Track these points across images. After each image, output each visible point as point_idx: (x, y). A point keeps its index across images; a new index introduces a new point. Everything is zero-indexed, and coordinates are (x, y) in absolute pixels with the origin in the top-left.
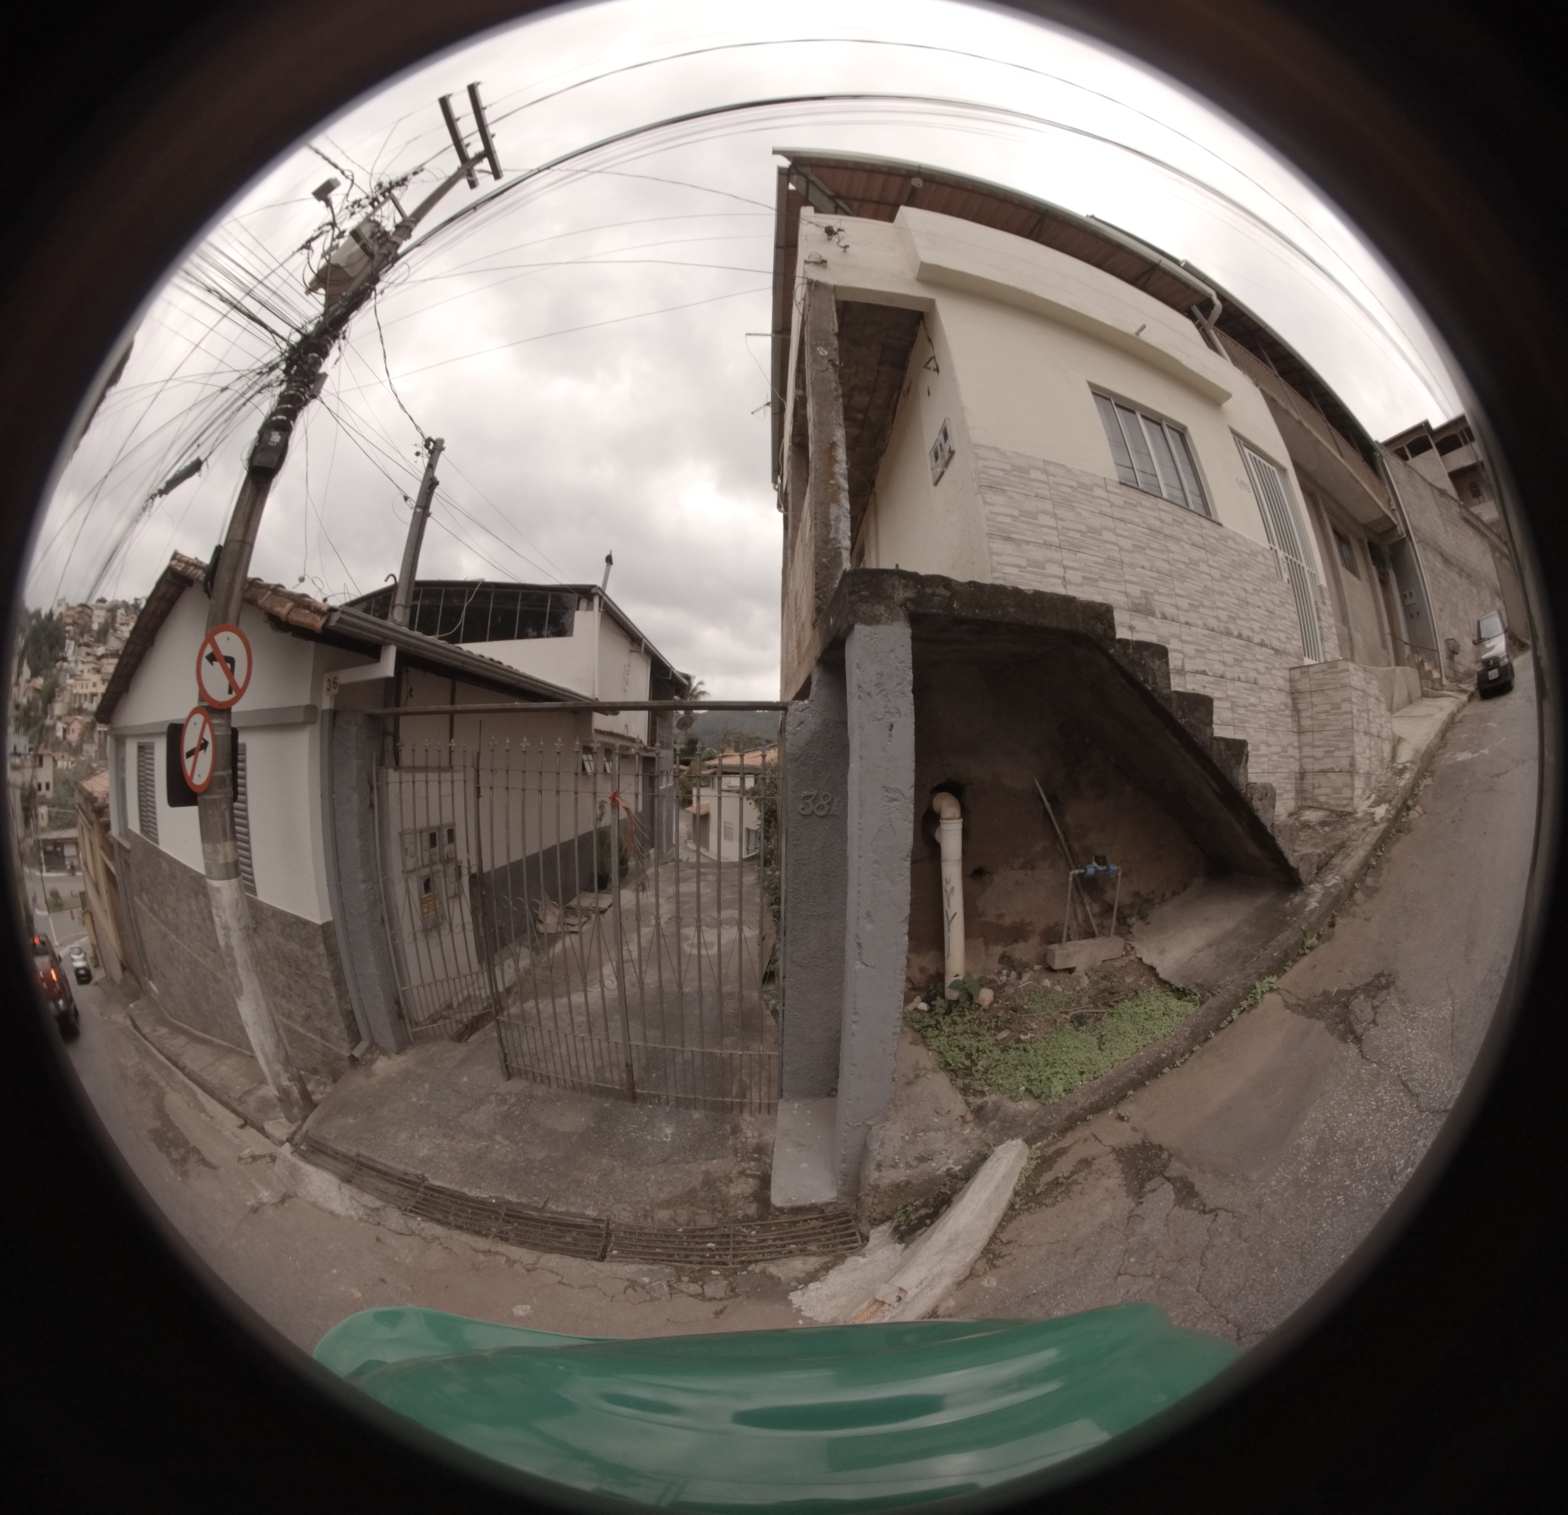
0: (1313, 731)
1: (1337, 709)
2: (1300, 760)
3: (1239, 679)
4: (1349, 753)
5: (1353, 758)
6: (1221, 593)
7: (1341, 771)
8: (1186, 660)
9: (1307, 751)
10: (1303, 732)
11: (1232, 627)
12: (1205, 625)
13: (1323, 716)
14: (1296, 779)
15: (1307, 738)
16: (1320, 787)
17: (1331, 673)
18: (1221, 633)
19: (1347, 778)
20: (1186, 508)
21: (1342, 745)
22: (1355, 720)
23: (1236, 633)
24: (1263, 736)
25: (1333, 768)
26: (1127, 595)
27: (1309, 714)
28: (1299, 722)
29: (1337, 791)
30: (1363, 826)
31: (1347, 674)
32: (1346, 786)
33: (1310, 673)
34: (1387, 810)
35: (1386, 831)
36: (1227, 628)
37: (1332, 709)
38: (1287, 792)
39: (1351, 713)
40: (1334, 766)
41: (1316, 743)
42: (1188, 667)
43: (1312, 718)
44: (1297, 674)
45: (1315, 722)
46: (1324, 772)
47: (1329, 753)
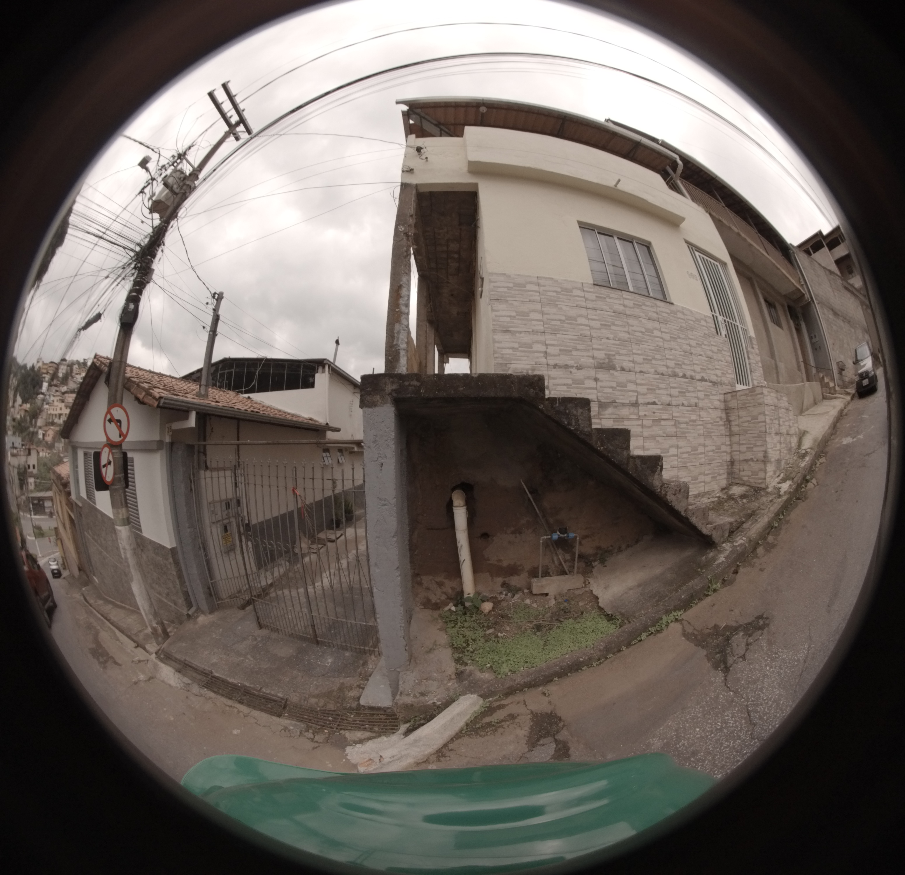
0: (739, 434)
1: (755, 419)
2: (731, 453)
3: (683, 405)
4: (763, 449)
5: (766, 452)
6: (671, 349)
7: (757, 461)
8: (639, 397)
9: (735, 447)
10: (733, 435)
11: (678, 371)
12: (656, 371)
14: (727, 466)
15: (736, 439)
16: (744, 470)
17: (751, 396)
18: (669, 376)
19: (762, 466)
20: (647, 295)
21: (759, 443)
22: (768, 426)
23: (681, 375)
24: (701, 440)
25: (752, 459)
26: (594, 358)
27: (737, 423)
28: (730, 428)
29: (755, 473)
30: (771, 498)
31: (762, 396)
32: (761, 470)
33: (738, 396)
34: (790, 485)
35: (788, 501)
36: (674, 372)
37: (752, 420)
38: (720, 475)
39: (765, 422)
40: (753, 457)
41: (741, 442)
42: (641, 401)
43: (738, 425)
44: (729, 397)
45: (740, 428)
46: (746, 461)
47: (750, 449)
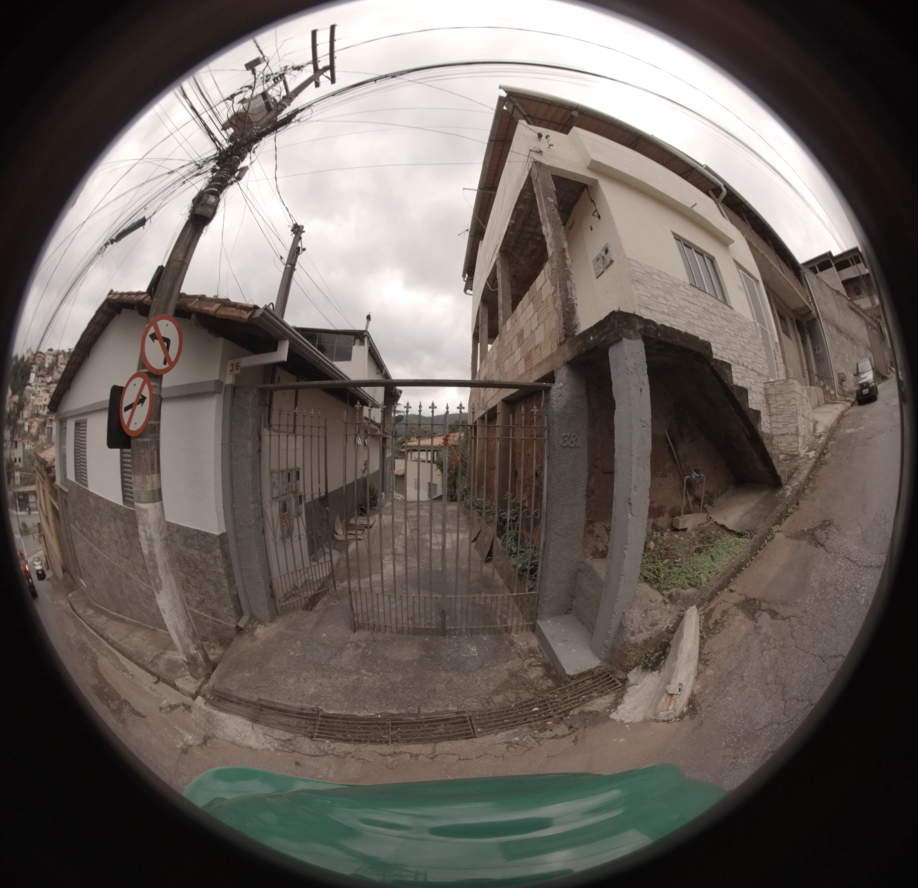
0: (777, 415)
1: (789, 403)
2: (771, 429)
4: (796, 425)
5: (797, 427)
7: (791, 434)
9: (774, 425)
10: (772, 415)
11: (740, 360)
12: (729, 358)
13: (782, 407)
15: (774, 418)
16: (781, 442)
17: (786, 385)
19: (794, 438)
20: (716, 298)
21: (792, 421)
22: (798, 409)
23: (741, 363)
27: (775, 406)
28: (770, 410)
29: (790, 444)
30: (804, 460)
31: (794, 385)
32: (795, 441)
33: (775, 385)
34: (815, 454)
35: (816, 463)
36: (738, 361)
37: (786, 403)
39: (796, 405)
40: (788, 432)
41: (779, 420)
43: (776, 408)
44: (768, 386)
45: (778, 410)
46: (783, 435)
47: (785, 425)
